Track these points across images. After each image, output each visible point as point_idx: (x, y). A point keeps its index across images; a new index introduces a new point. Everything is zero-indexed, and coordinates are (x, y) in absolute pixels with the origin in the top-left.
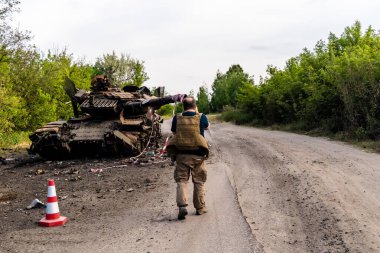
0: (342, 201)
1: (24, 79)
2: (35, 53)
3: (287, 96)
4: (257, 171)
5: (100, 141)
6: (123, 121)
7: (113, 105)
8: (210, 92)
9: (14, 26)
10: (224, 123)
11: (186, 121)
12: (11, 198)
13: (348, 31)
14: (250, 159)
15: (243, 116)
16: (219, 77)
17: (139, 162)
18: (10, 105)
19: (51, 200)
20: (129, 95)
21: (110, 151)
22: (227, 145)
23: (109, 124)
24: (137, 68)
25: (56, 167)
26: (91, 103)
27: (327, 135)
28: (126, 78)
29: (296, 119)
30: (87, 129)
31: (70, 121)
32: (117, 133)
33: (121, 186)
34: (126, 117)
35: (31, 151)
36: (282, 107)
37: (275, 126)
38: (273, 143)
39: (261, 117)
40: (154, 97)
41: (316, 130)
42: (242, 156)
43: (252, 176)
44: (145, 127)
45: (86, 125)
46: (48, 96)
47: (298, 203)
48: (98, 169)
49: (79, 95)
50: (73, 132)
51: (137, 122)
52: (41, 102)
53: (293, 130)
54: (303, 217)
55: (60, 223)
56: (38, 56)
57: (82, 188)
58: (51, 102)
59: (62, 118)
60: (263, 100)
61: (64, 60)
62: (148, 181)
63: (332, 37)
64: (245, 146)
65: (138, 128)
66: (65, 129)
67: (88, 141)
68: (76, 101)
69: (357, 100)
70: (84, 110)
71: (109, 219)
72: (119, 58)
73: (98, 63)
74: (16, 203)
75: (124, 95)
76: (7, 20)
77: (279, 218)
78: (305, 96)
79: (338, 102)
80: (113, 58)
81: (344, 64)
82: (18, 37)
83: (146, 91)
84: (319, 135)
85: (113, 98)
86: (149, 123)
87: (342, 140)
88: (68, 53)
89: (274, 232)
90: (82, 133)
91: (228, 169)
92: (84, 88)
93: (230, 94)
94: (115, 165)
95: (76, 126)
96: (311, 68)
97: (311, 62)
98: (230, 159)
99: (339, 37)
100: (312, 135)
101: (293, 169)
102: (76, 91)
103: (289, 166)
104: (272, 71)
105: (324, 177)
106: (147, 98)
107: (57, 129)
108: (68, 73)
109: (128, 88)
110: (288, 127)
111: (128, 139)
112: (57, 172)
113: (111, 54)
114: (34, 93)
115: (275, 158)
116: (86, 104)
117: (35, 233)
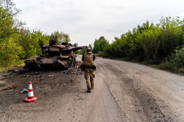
0: (154, 90)
1: (24, 40)
2: (28, 31)
3: (122, 48)
4: (115, 77)
5: (52, 64)
6: (61, 56)
7: (58, 50)
8: (93, 46)
9: (19, 19)
10: (99, 58)
11: (88, 56)
12: (14, 88)
13: (144, 24)
14: (111, 72)
15: (106, 55)
16: (96, 41)
17: (68, 72)
18: (18, 50)
19: (30, 91)
20: (64, 46)
21: (56, 68)
22: (101, 66)
23: (56, 57)
24: (67, 37)
25: (35, 74)
26: (49, 49)
27: (138, 62)
28: (63, 40)
29: (126, 56)
30: (47, 59)
31: (41, 56)
32: (59, 61)
33: (61, 83)
34: (62, 55)
35: (24, 67)
36: (120, 52)
37: (118, 58)
38: (119, 65)
39: (112, 55)
40: (73, 47)
41: (134, 60)
42: (108, 70)
43: (113, 78)
44: (70, 59)
45: (47, 58)
46: (33, 47)
47: (135, 91)
48: (52, 75)
49: (44, 46)
50: (42, 60)
51: (67, 57)
52: (30, 49)
53: (125, 60)
54: (139, 98)
55: (34, 101)
56: (29, 32)
57: (45, 84)
58: (34, 49)
59: (38, 55)
60: (113, 49)
61: (39, 34)
62: (72, 81)
63: (139, 26)
64: (108, 66)
65: (67, 59)
66: (38, 59)
67: (48, 64)
68: (43, 48)
69: (149, 49)
70: (46, 52)
71: (56, 98)
72: (60, 33)
73: (52, 35)
74: (16, 90)
75: (62, 46)
76: (17, 17)
77: (129, 98)
78: (129, 48)
79: (142, 50)
80: (58, 33)
81: (144, 36)
82: (21, 24)
83: (70, 45)
84: (135, 62)
85: (58, 47)
86: (72, 57)
87: (144, 64)
88: (41, 31)
89: (128, 105)
90: (45, 61)
91: (103, 76)
92: (47, 43)
93: (100, 47)
94: (58, 73)
95: (43, 58)
96: (131, 37)
97: (131, 35)
98: (103, 71)
99: (141, 26)
100: (132, 62)
101: (129, 76)
102: (43, 44)
103: (128, 75)
104: (116, 39)
105: (142, 80)
106: (71, 48)
107: (35, 59)
108: (41, 38)
109: (63, 44)
110: (123, 59)
111: (63, 63)
112: (35, 76)
113: (57, 31)
114: (28, 45)
115: (121, 71)
116: (47, 50)
117: (22, 106)
